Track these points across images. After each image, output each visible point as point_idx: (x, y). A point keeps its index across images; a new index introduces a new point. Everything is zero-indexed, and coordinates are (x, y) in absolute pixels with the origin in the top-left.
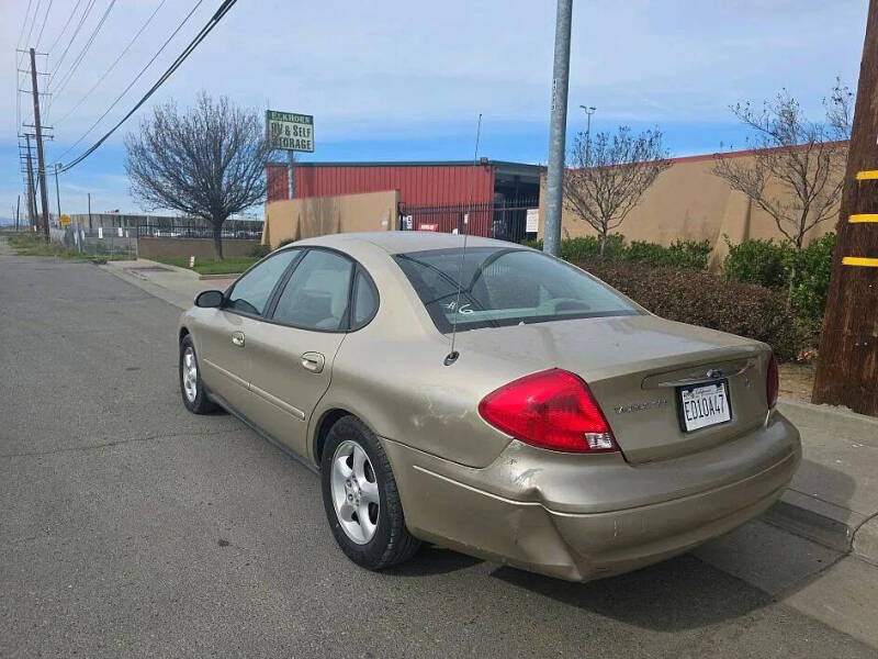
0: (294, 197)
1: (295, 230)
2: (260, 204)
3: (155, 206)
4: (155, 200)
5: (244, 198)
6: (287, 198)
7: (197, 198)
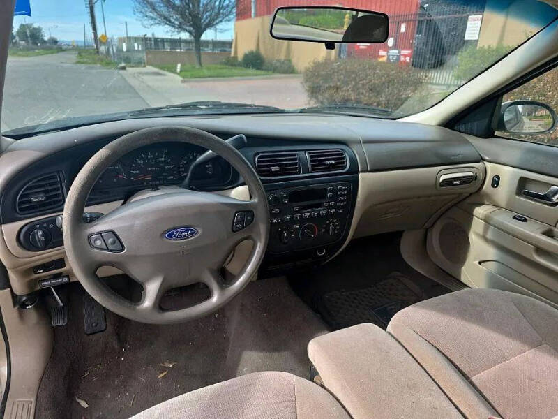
0: (256, 15)
1: (255, 44)
2: (229, 21)
3: (152, 22)
4: (152, 18)
5: (218, 14)
6: (251, 16)
7: (182, 15)
